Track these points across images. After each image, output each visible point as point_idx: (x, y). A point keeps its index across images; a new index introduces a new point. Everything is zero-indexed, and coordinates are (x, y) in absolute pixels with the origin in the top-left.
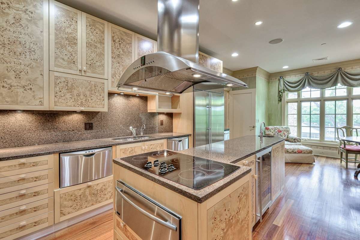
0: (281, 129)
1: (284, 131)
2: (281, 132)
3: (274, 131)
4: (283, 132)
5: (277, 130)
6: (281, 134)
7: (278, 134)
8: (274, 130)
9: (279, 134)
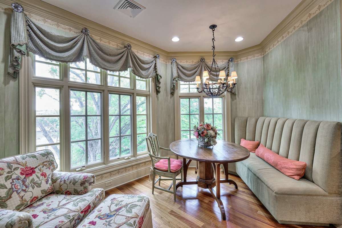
0: (31, 163)
1: (41, 166)
2: (34, 172)
3: (7, 178)
4: (40, 170)
5: (18, 172)
6: (36, 179)
7: (24, 182)
8: (5, 175)
9: (28, 181)
